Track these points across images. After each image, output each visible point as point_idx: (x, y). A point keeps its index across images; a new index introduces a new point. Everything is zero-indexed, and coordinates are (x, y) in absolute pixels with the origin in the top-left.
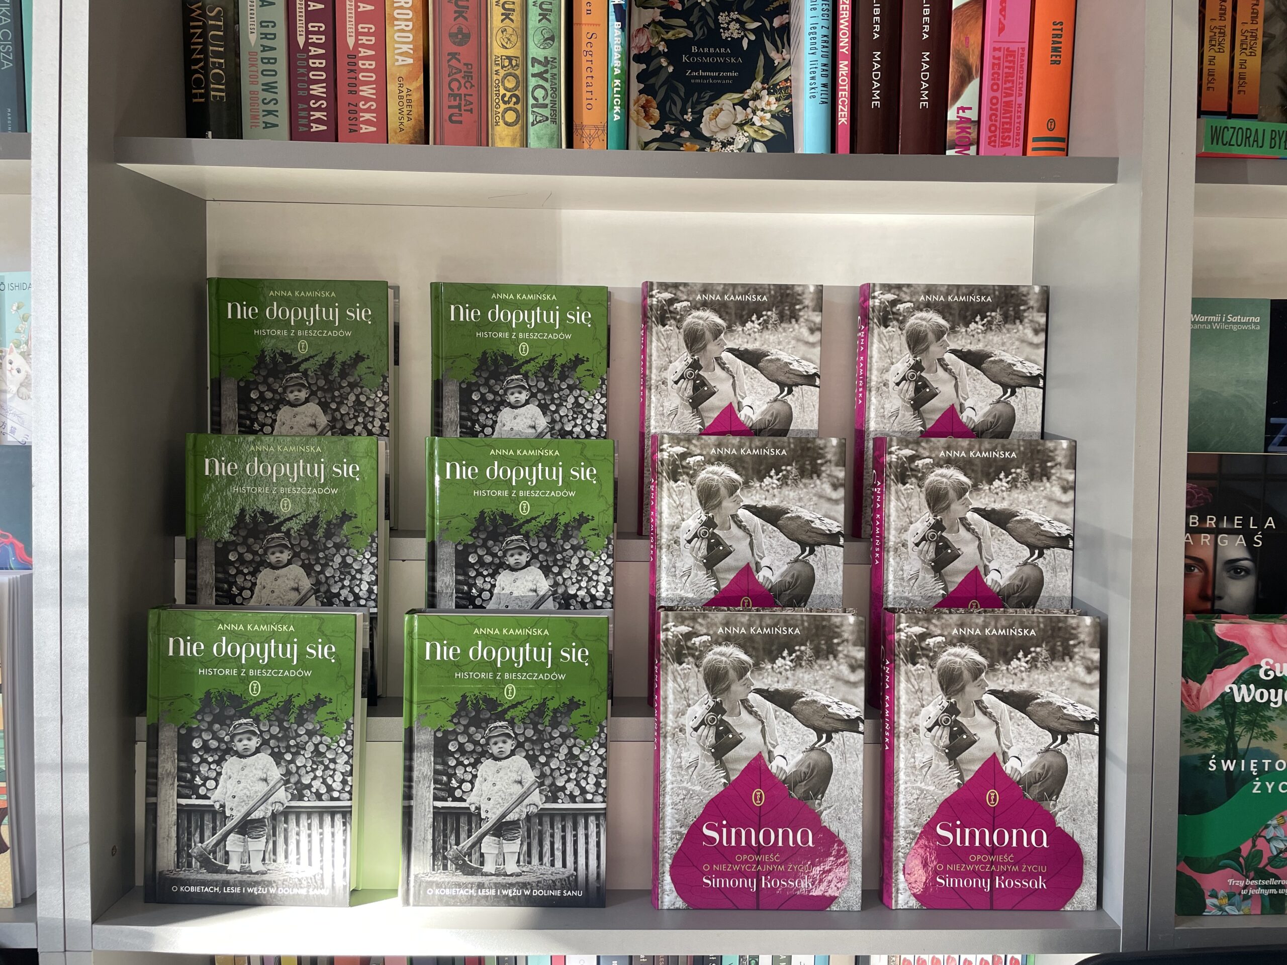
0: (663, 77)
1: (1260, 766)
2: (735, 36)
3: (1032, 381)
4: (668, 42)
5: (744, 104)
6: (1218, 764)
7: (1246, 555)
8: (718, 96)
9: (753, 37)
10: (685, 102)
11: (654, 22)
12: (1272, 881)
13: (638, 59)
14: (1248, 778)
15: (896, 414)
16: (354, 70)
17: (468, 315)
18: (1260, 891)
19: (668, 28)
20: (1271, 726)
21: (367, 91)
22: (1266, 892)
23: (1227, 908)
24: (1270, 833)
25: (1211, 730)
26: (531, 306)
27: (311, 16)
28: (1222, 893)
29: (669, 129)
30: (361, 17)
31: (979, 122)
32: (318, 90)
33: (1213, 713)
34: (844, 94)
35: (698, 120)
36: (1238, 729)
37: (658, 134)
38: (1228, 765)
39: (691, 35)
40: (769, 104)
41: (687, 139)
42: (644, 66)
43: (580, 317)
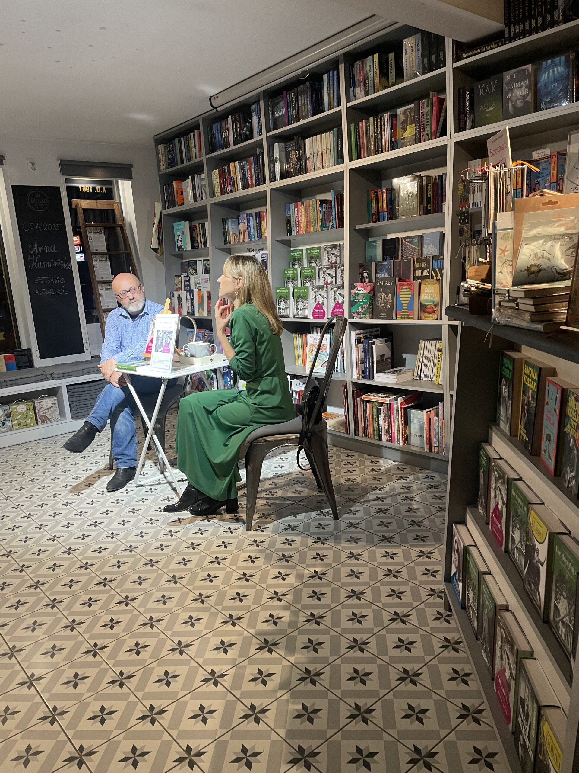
1: (358, 301)
6: (354, 300)
7: (367, 276)
16: (300, 223)
17: (309, 252)
20: (359, 296)
22: (359, 316)
25: (353, 296)
27: (296, 217)
30: (300, 216)
32: (297, 226)
34: (337, 219)
36: (356, 296)
43: (318, 251)
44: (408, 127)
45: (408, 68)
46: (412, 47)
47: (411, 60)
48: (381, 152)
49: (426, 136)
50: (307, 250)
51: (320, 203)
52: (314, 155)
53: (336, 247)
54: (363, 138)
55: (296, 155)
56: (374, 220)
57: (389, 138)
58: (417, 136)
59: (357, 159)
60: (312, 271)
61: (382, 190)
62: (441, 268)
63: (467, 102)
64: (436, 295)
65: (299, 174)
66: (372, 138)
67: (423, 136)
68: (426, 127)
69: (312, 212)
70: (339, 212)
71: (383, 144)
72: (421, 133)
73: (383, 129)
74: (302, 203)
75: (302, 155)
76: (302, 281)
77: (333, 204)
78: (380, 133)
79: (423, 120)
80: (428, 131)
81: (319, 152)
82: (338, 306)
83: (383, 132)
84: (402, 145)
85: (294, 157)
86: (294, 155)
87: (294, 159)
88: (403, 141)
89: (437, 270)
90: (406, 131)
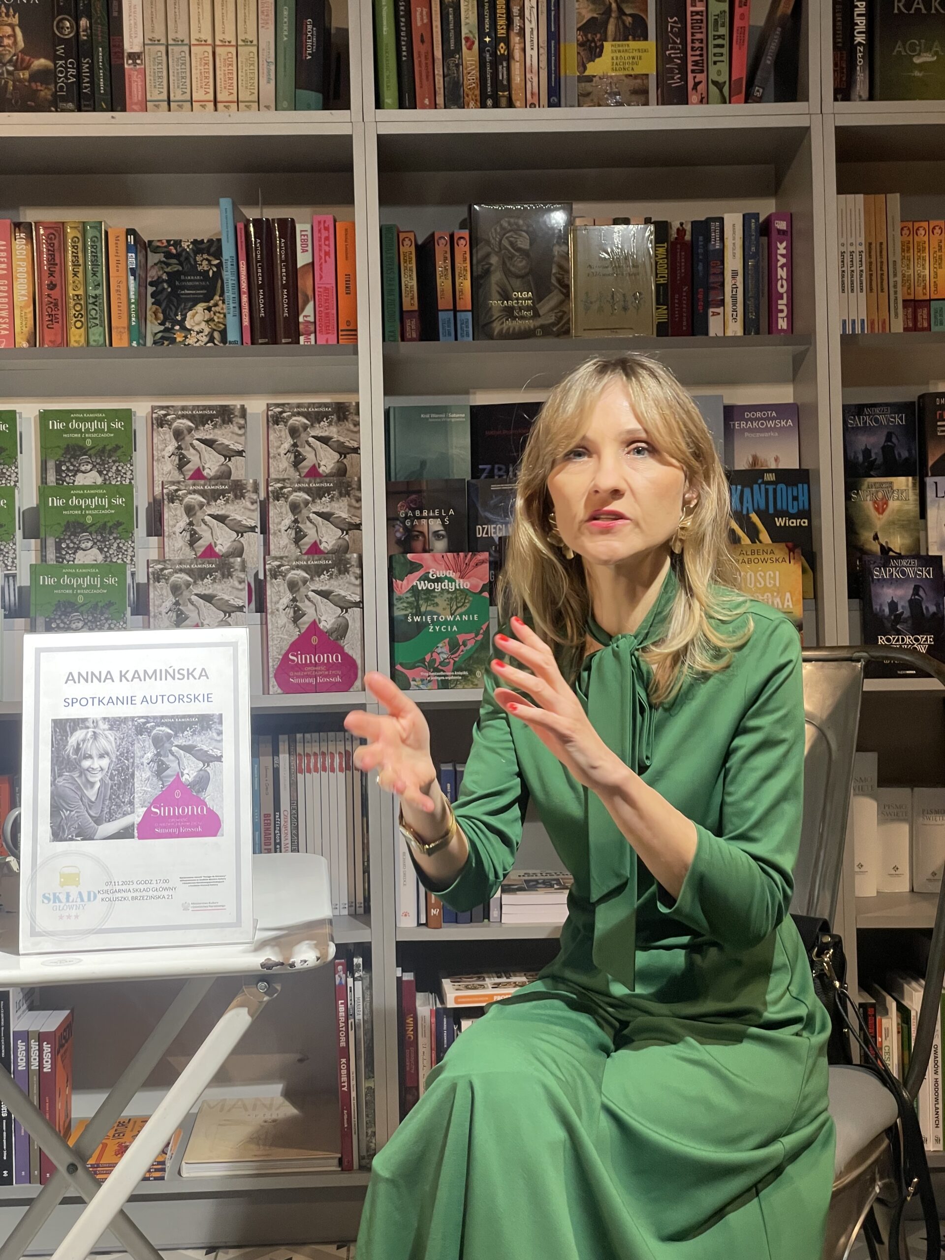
0: (165, 294)
1: (432, 619)
2: (206, 269)
4: (168, 274)
5: (209, 309)
6: (412, 618)
7: (442, 528)
8: (195, 305)
9: (215, 269)
10: (177, 309)
11: (160, 262)
12: (442, 673)
13: (152, 284)
14: (426, 625)
15: (285, 470)
18: (436, 678)
19: (168, 265)
20: (436, 600)
21: (3, 313)
22: (439, 678)
23: (421, 686)
24: (439, 650)
25: (408, 603)
26: (91, 420)
28: (417, 679)
29: (168, 325)
31: (315, 322)
33: (409, 595)
34: (246, 311)
35: (184, 319)
36: (421, 602)
37: (162, 328)
38: (417, 619)
39: (180, 268)
40: (222, 309)
41: (177, 331)
42: (154, 288)
43: (118, 425)
44: (607, 45)
48: (511, 104)
49: (713, 89)
50: (45, 416)
51: (131, 239)
52: (174, 50)
53: (225, 415)
54: (427, 38)
55: (60, 28)
56: (408, 335)
57: (544, 64)
58: (675, 81)
59: (401, 106)
60: (119, 501)
61: (452, 236)
62: (771, 511)
63: (858, 20)
64: (788, 595)
65: (70, 105)
66: (470, 48)
67: (696, 84)
68: (712, 59)
69: (81, 269)
70: (260, 287)
71: (517, 79)
72: (690, 76)
73: (516, 29)
74: (18, 225)
75: (90, 36)
76: (51, 542)
77: (228, 251)
78: (507, 41)
79: (698, 36)
80: (719, 73)
81: (201, 42)
82: (314, 640)
83: (515, 40)
84: (584, 99)
85: (14, 35)
86: (18, 30)
87: (15, 42)
88: (588, 87)
89: (755, 518)
90: (600, 55)
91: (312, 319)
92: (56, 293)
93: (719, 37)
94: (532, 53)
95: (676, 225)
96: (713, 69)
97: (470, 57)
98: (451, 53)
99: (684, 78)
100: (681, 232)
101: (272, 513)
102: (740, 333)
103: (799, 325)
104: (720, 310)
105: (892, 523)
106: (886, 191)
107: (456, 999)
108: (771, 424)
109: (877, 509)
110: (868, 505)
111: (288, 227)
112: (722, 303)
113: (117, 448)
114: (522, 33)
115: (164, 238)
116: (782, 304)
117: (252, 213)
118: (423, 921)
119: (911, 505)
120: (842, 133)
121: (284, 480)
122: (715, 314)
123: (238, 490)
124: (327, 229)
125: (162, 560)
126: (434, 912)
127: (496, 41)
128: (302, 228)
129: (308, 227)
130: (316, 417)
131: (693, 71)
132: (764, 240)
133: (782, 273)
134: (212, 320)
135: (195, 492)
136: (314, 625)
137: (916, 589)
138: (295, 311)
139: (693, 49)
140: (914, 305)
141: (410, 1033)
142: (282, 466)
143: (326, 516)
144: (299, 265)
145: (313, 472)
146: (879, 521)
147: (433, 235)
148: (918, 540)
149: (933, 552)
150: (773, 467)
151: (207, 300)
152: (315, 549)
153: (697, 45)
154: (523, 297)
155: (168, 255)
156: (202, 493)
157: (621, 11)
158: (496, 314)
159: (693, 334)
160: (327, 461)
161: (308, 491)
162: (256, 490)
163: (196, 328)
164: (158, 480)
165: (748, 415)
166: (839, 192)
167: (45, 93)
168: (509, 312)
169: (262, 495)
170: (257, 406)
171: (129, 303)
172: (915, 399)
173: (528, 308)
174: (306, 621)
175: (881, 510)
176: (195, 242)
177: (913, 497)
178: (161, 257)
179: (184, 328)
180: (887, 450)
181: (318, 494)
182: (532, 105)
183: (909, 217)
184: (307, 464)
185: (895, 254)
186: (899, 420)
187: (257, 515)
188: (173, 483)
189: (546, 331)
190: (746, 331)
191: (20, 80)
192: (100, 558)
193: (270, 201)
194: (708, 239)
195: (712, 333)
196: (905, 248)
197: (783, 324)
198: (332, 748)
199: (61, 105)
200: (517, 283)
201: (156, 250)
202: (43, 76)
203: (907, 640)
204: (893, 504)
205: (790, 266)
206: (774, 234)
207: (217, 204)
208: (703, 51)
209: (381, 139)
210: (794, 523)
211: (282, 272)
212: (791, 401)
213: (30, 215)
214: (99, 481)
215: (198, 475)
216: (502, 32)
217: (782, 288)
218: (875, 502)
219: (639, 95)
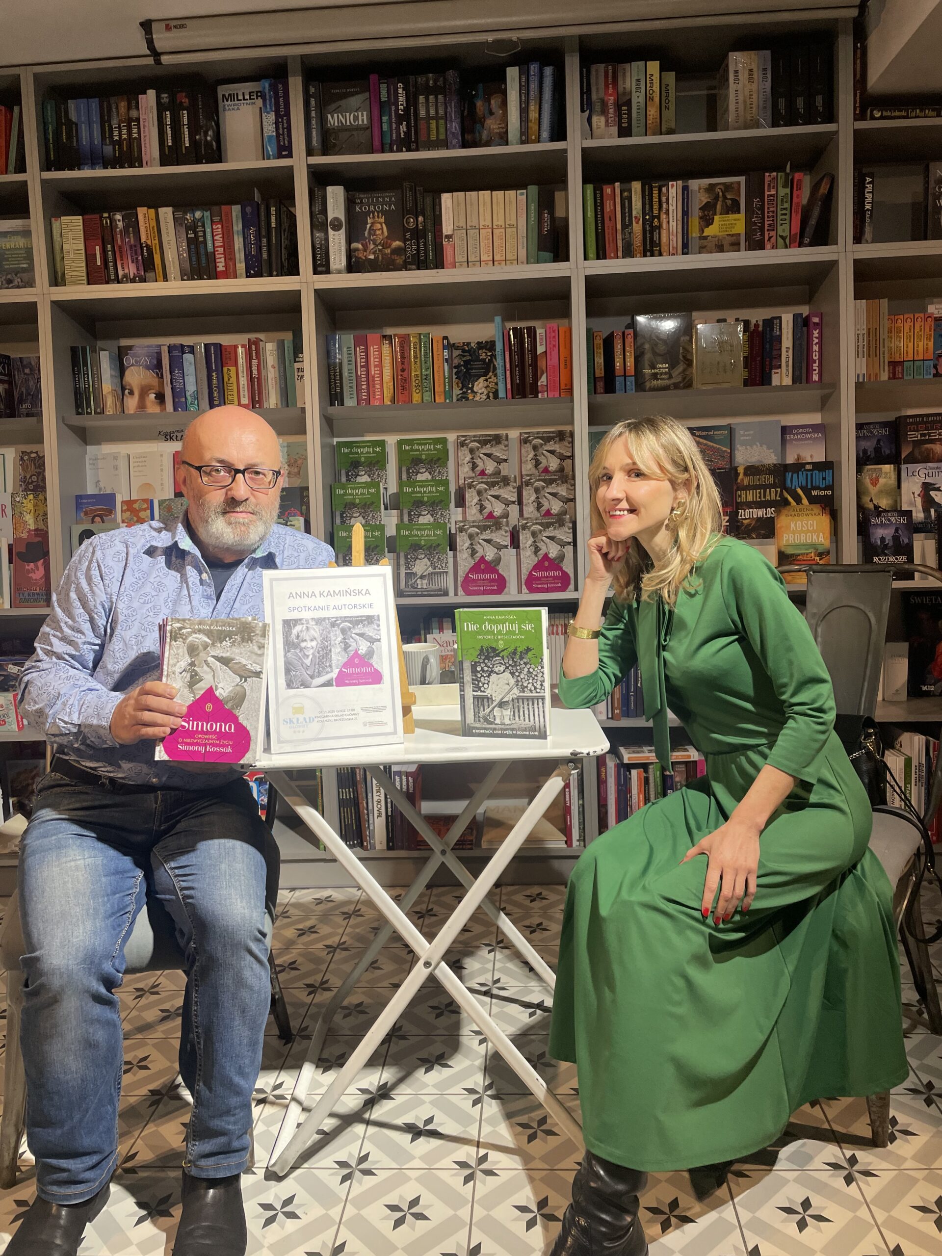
0: (463, 372)
2: (485, 358)
3: (569, 457)
4: (464, 361)
5: (486, 380)
8: (479, 378)
9: (490, 358)
10: (469, 381)
11: (460, 355)
13: (455, 367)
15: (531, 469)
16: (374, 381)
17: (408, 448)
19: (464, 356)
21: (377, 386)
26: (425, 444)
27: (362, 367)
29: (464, 390)
30: (375, 366)
31: (547, 385)
32: (364, 387)
34: (509, 380)
35: (473, 387)
37: (461, 392)
39: (471, 358)
40: (495, 380)
41: (469, 393)
42: (457, 370)
43: (439, 447)
44: (716, 218)
45: (741, 106)
46: (751, 70)
47: (747, 93)
48: (660, 254)
49: (779, 239)
50: (400, 443)
51: (445, 342)
52: (470, 232)
53: (497, 440)
54: (613, 219)
55: (408, 223)
56: (598, 391)
57: (680, 230)
58: (758, 237)
59: (598, 258)
60: (441, 489)
61: (624, 333)
62: (809, 486)
63: (867, 195)
64: (821, 534)
65: (414, 267)
66: (637, 223)
67: (770, 238)
68: (779, 222)
69: (418, 360)
70: (517, 366)
71: (664, 239)
72: (766, 233)
73: (664, 210)
74: (384, 337)
75: (424, 226)
76: (406, 512)
77: (499, 347)
78: (658, 217)
79: (772, 209)
80: (784, 231)
81: (486, 227)
82: (546, 564)
83: (663, 217)
84: (702, 249)
85: (382, 229)
86: (384, 225)
87: (383, 232)
88: (704, 242)
89: (799, 491)
90: (712, 224)
91: (545, 383)
92: (404, 374)
93: (784, 209)
94: (673, 224)
95: (753, 322)
96: (780, 229)
97: (637, 228)
98: (626, 226)
99: (763, 235)
100: (757, 326)
101: (525, 493)
102: (790, 383)
103: (826, 378)
104: (779, 371)
105: (881, 492)
106: (878, 297)
107: (629, 759)
108: (809, 436)
109: (872, 484)
110: (867, 481)
111: (532, 332)
112: (780, 367)
113: (439, 459)
114: (668, 210)
115: (462, 341)
116: (815, 366)
117: (510, 325)
118: (610, 716)
119: (893, 481)
120: (858, 264)
121: (531, 475)
122: (776, 373)
123: (506, 481)
124: (554, 331)
125: (465, 520)
126: (617, 711)
127: (653, 217)
128: (540, 332)
129: (543, 331)
130: (547, 439)
131: (768, 230)
132: (805, 329)
133: (816, 348)
134: (488, 386)
135: (482, 482)
136: (546, 556)
137: (897, 530)
138: (536, 379)
139: (768, 217)
140: (894, 364)
141: (603, 776)
142: (528, 467)
143: (554, 495)
144: (538, 353)
145: (546, 470)
146: (873, 490)
147: (612, 333)
148: (896, 502)
149: (905, 507)
150: (810, 461)
151: (485, 374)
152: (548, 513)
153: (771, 214)
154: (663, 367)
155: (464, 351)
156: (486, 483)
157: (725, 198)
158: (647, 377)
159: (763, 385)
160: (554, 464)
161: (544, 481)
162: (515, 482)
163: (480, 391)
164: (462, 476)
165: (795, 431)
166: (855, 299)
167: (399, 260)
168: (655, 376)
169: (518, 483)
170: (514, 434)
171: (445, 378)
172: (893, 419)
173: (666, 373)
174: (541, 553)
175: (875, 482)
176: (478, 343)
177: (893, 476)
178: (459, 352)
179: (473, 391)
180: (877, 450)
181: (549, 482)
182: (673, 254)
183: (893, 312)
184: (542, 466)
185: (884, 335)
186: (885, 432)
187: (516, 495)
188: (470, 478)
189: (676, 386)
190: (794, 381)
191: (386, 254)
192: (432, 520)
193: (521, 319)
194: (772, 329)
195: (774, 384)
196: (890, 331)
197: (815, 378)
198: (557, 622)
199: (409, 266)
200: (659, 359)
201: (457, 348)
202: (397, 251)
203: (891, 559)
204: (882, 481)
205: (820, 344)
206: (811, 325)
207: (493, 321)
208: (774, 217)
209: (587, 278)
210: (823, 493)
211: (528, 358)
212: (820, 422)
213: (389, 331)
214: (430, 477)
215: (483, 473)
216: (656, 212)
217: (816, 357)
218: (871, 480)
219: (735, 246)
